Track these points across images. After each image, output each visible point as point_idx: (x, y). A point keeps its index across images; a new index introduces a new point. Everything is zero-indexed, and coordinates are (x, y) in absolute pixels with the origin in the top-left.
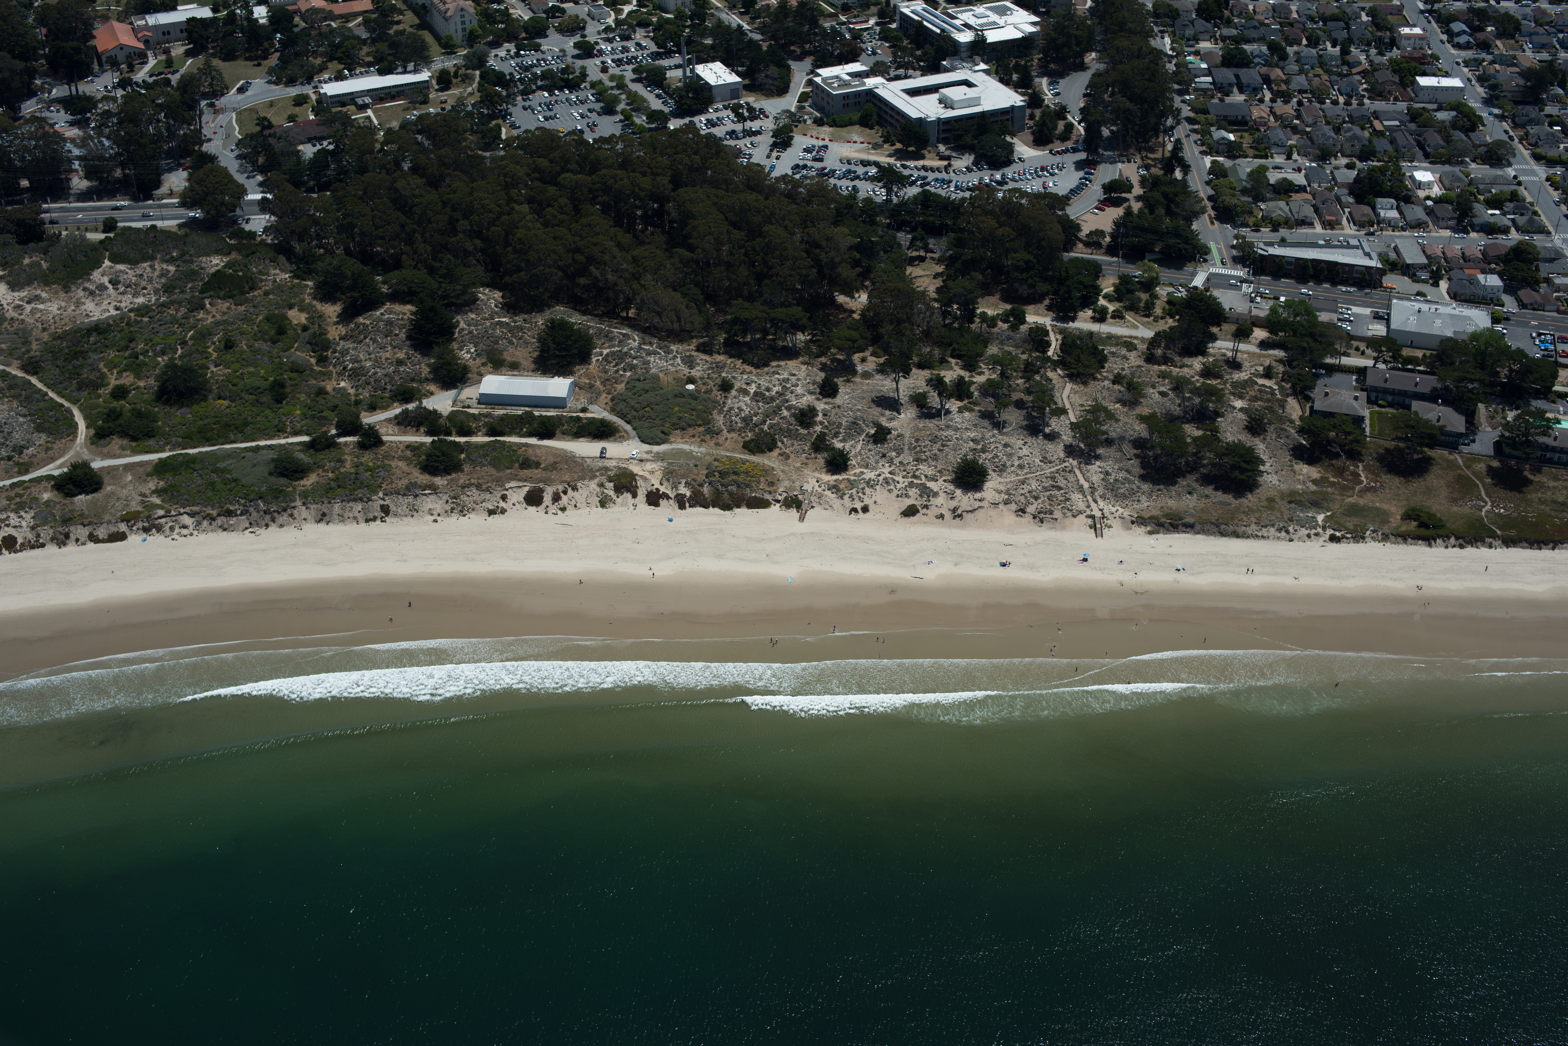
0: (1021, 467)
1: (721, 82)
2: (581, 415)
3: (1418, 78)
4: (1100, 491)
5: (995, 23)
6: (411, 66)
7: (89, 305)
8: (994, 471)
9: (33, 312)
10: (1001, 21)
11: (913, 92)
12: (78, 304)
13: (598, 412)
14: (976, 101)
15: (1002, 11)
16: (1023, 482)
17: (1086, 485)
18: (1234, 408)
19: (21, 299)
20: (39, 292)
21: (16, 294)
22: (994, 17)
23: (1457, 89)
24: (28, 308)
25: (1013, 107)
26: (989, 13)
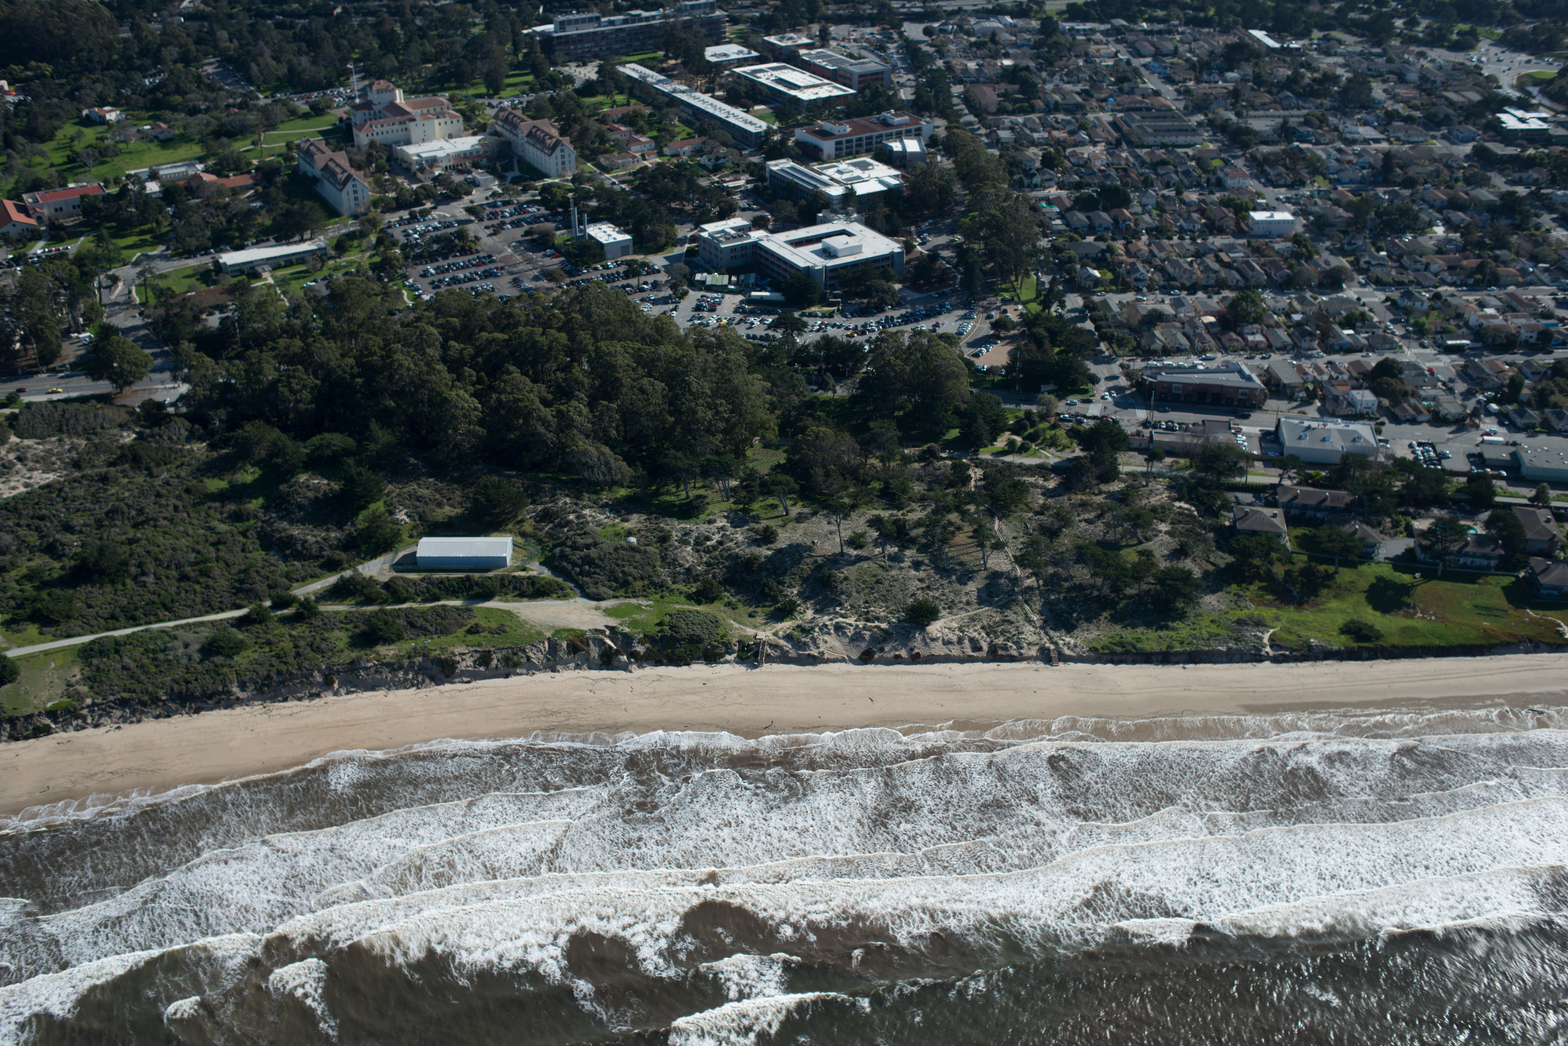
1: (611, 240)
2: (523, 574)
3: (1252, 214)
4: (1050, 624)
5: (858, 178)
6: (307, 235)
8: (943, 608)
10: (865, 175)
13: (537, 571)
14: (858, 249)
15: (864, 166)
16: (974, 618)
17: (1035, 618)
18: (1160, 531)
22: (857, 172)
23: (1288, 222)
25: (892, 254)
26: (852, 168)
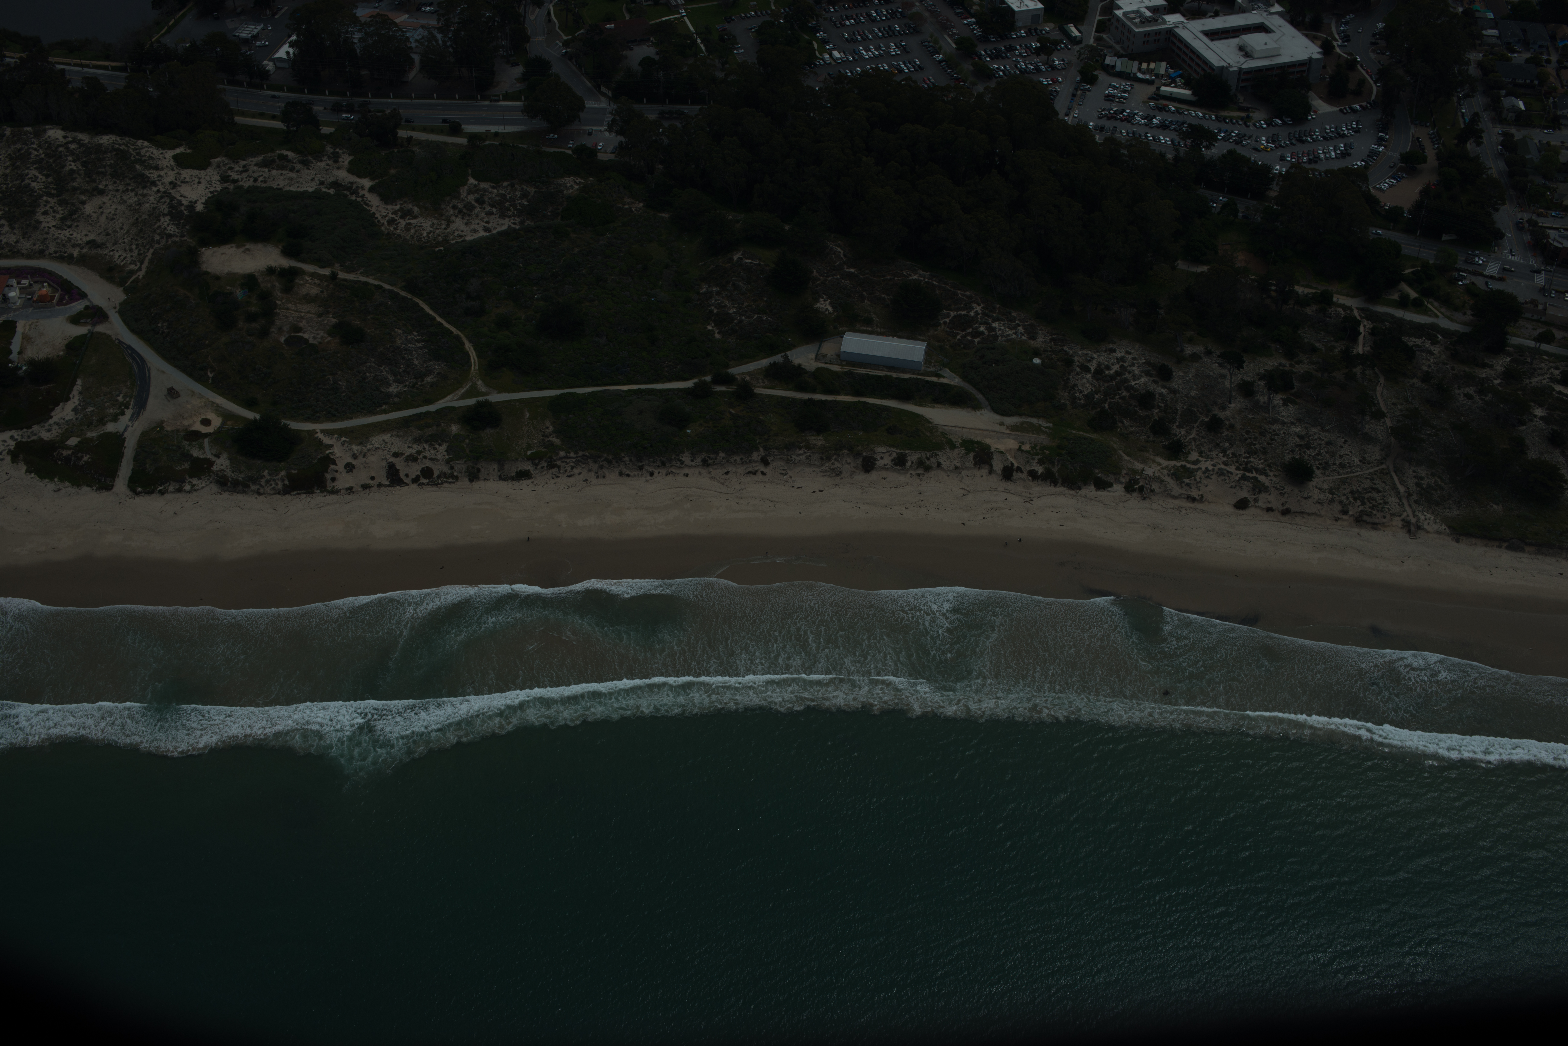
0: (1342, 466)
1: (1024, 8)
2: (935, 379)
4: (1414, 497)
7: (458, 224)
8: (1318, 468)
9: (408, 227)
11: (1214, 35)
12: (449, 222)
13: (950, 379)
14: (1275, 51)
16: (1343, 481)
17: (1402, 489)
18: (1536, 416)
19: (395, 213)
20: (410, 206)
21: (389, 207)
24: (403, 223)
25: (1310, 59)
